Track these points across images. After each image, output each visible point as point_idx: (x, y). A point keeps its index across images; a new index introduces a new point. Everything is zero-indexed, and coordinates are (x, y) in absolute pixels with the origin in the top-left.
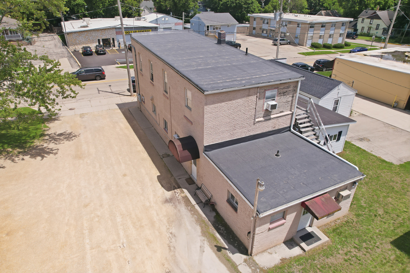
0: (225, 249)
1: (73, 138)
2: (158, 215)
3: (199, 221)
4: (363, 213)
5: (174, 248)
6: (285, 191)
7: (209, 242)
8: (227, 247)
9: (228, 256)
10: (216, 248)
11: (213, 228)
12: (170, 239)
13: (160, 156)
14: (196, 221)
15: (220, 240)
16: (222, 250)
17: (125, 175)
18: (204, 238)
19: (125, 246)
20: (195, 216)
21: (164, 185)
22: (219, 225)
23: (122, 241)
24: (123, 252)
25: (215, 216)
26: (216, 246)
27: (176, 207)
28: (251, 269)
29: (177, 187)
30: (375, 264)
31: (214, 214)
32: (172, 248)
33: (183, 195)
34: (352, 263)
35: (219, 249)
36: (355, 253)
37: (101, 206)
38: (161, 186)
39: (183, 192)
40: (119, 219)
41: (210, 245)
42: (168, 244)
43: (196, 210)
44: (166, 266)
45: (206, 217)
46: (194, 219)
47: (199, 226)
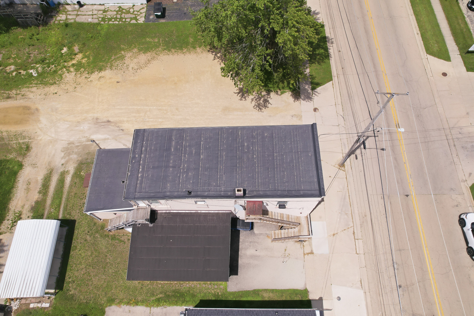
1: (258, 108)
6: (101, 167)
30: (76, 203)
34: (82, 195)
36: (83, 200)
37: (174, 115)
40: (160, 120)
44: (126, 131)
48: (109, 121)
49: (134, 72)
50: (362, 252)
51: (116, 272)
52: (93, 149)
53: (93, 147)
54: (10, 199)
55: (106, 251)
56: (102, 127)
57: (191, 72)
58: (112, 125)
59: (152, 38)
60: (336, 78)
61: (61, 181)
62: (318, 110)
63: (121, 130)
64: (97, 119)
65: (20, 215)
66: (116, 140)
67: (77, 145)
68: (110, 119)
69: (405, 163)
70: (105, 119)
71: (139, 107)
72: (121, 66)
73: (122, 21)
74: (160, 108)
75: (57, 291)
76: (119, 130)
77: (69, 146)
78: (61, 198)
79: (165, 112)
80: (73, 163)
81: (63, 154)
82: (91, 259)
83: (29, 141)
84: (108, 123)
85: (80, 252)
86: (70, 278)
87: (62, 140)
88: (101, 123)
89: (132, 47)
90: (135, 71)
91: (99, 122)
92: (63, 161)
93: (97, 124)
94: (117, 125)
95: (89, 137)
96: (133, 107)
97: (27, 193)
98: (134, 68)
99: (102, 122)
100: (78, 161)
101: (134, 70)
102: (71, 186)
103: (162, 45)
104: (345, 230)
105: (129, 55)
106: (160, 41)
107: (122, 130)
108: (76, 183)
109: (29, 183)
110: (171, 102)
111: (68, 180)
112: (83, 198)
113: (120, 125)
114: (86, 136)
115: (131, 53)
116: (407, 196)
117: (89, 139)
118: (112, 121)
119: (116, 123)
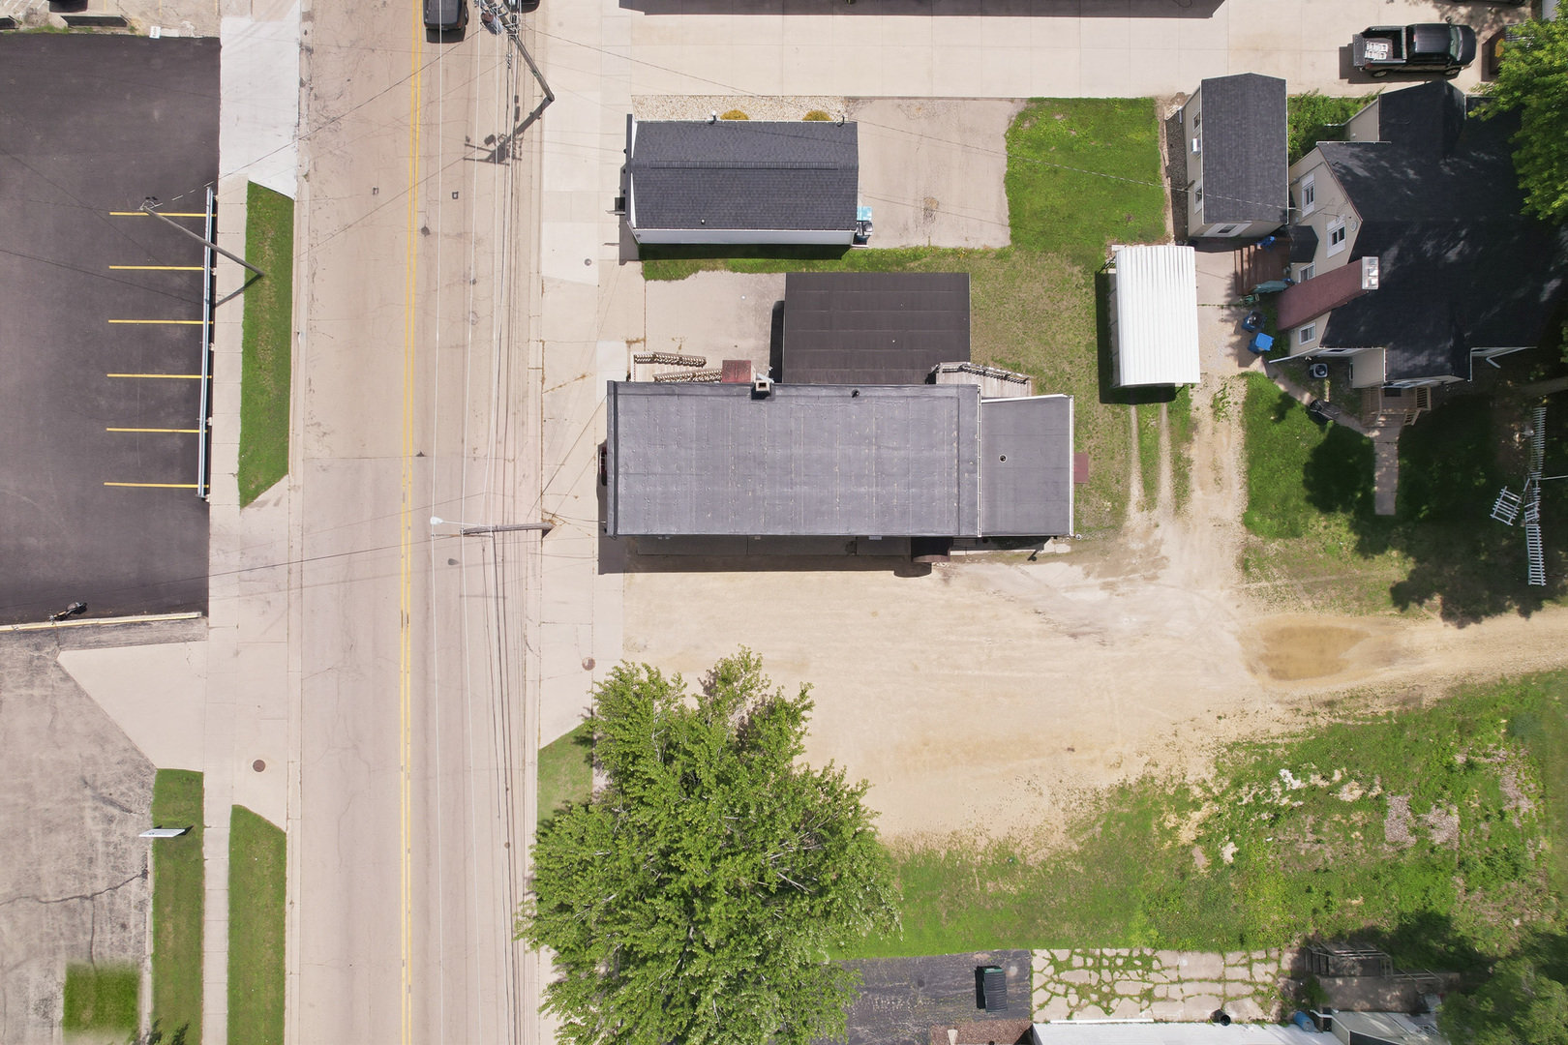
0: (1035, 553)
2: (963, 597)
3: (990, 560)
5: (1012, 597)
7: (1021, 564)
8: (1033, 551)
9: (1043, 555)
10: (1031, 561)
12: (1000, 597)
13: (849, 556)
14: (989, 563)
15: (1023, 553)
16: (1034, 556)
17: (875, 614)
18: (1014, 566)
19: (990, 640)
20: (983, 560)
21: (917, 574)
22: (1003, 545)
23: (983, 641)
24: (996, 643)
25: (993, 541)
26: (1028, 559)
27: (961, 576)
28: (1063, 543)
30: (1108, 439)
31: (990, 541)
32: (1012, 599)
35: (1033, 558)
37: (922, 652)
38: (917, 578)
40: (953, 638)
41: (1025, 564)
42: (1006, 601)
43: (975, 555)
44: (1028, 611)
45: (990, 551)
46: (986, 564)
47: (997, 563)
48: (1074, 636)
49: (1036, 782)
50: (533, 344)
51: (1002, 304)
52: (1097, 564)
53: (1098, 570)
54: (1247, 446)
55: (1027, 343)
56: (1087, 622)
57: (890, 779)
58: (1064, 625)
59: (1003, 895)
60: (528, 760)
61: (1150, 486)
62: (583, 665)
63: (1039, 613)
64: (1103, 643)
65: (1215, 413)
66: (1047, 586)
67: (1136, 575)
68: (1072, 641)
69: (409, 528)
70: (1083, 641)
71: (1007, 674)
72: (1071, 802)
73: (1093, 956)
74: (956, 671)
75: (1104, 271)
76: (1044, 613)
77: (1153, 571)
78: (1142, 449)
79: (943, 660)
80: (1133, 530)
81: (1163, 551)
82: (1053, 327)
83: (1246, 586)
84: (1074, 631)
85: (1077, 340)
86: (1086, 293)
87: (1173, 587)
88: (1091, 631)
89: (1053, 865)
90: (1034, 786)
91: (1096, 633)
92: (1158, 534)
93: (1100, 628)
94: (1051, 626)
95: (1111, 594)
96: (1021, 675)
97: (1214, 460)
98: (1037, 794)
99: (1089, 633)
100: (1125, 535)
101: (1037, 788)
102: (1127, 475)
103: (974, 870)
104: (561, 386)
105: (1058, 839)
106: (981, 883)
107: (1037, 612)
108: (1118, 482)
109: (1218, 481)
110: (931, 689)
111: (1136, 490)
112: (1094, 450)
113: (1045, 626)
114: (1120, 598)
115: (1053, 843)
116: (421, 455)
117: (1110, 589)
118: (1067, 638)
119: (1056, 631)
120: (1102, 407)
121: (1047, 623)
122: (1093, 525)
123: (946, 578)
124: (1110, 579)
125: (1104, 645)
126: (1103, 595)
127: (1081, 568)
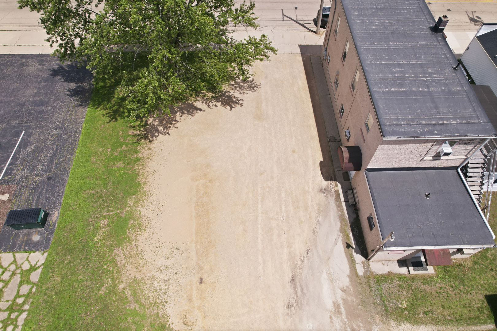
0: (352, 248)
1: (255, 88)
2: (312, 201)
3: (342, 217)
4: (483, 263)
5: (317, 233)
6: (414, 235)
7: (343, 238)
8: (354, 247)
9: (352, 254)
10: (346, 245)
11: (350, 228)
12: (316, 225)
13: (328, 138)
14: (339, 217)
15: (351, 239)
16: (350, 248)
17: (294, 152)
18: (340, 234)
19: (284, 219)
20: (340, 213)
21: (323, 173)
22: (355, 227)
23: (283, 214)
24: (282, 223)
25: (355, 218)
26: (347, 243)
27: (327, 199)
28: (365, 270)
29: (333, 179)
30: (458, 303)
31: (355, 216)
32: (316, 233)
33: (336, 188)
34: (441, 296)
35: (348, 246)
36: (448, 290)
37: (272, 178)
38: (320, 173)
39: (336, 185)
40: (283, 195)
41: (343, 241)
42: (313, 229)
43: (342, 207)
44: (308, 245)
45: (347, 216)
46: (338, 215)
47: (340, 222)
48: (293, 281)
49: (177, 255)
52: (353, 298)
53: (349, 299)
56: (305, 291)
57: (188, 162)
58: (301, 272)
59: (96, 231)
63: (308, 253)
64: (289, 306)
66: (329, 258)
68: (288, 279)
70: (289, 289)
71: (260, 231)
72: (158, 282)
73: (24, 303)
74: (260, 198)
76: (308, 257)
79: (268, 190)
84: (297, 280)
88: (298, 295)
89: (111, 268)
90: (174, 253)
91: (297, 300)
93: (301, 303)
94: (299, 263)
95: (331, 312)
96: (259, 241)
98: (168, 255)
99: (296, 294)
100: (382, 321)
101: (173, 255)
103: (119, 211)
105: (130, 272)
106: (109, 215)
107: (308, 251)
108: (426, 313)
110: (248, 183)
112: (444, 292)
113: (298, 258)
114: (329, 320)
115: (128, 268)
117: (335, 311)
118: (291, 275)
119: (295, 267)
120: (482, 297)
121: (301, 259)
122: (384, 293)
123: (323, 190)
124: (343, 309)
125: (288, 307)
126: (329, 305)
127: (348, 284)
